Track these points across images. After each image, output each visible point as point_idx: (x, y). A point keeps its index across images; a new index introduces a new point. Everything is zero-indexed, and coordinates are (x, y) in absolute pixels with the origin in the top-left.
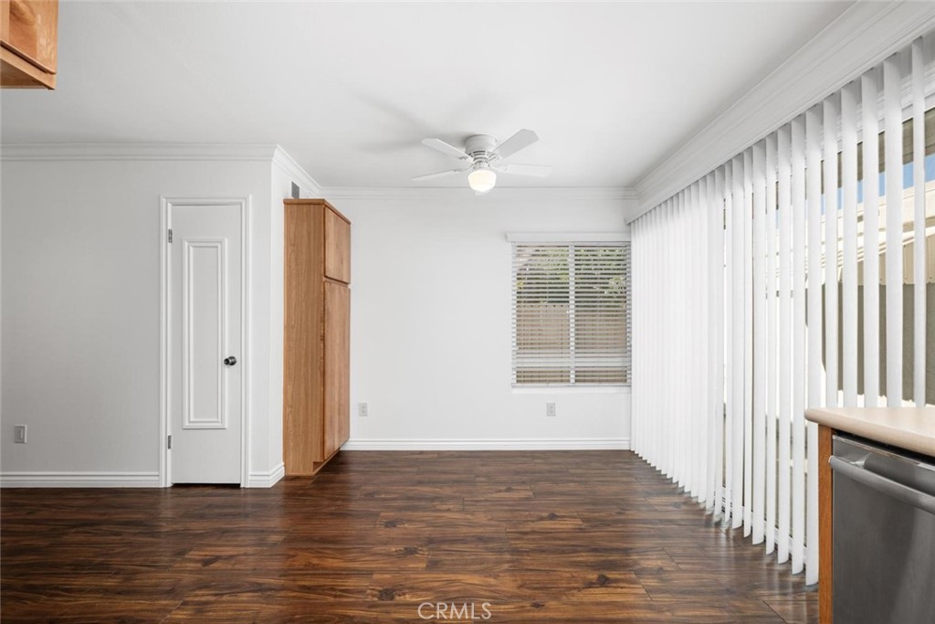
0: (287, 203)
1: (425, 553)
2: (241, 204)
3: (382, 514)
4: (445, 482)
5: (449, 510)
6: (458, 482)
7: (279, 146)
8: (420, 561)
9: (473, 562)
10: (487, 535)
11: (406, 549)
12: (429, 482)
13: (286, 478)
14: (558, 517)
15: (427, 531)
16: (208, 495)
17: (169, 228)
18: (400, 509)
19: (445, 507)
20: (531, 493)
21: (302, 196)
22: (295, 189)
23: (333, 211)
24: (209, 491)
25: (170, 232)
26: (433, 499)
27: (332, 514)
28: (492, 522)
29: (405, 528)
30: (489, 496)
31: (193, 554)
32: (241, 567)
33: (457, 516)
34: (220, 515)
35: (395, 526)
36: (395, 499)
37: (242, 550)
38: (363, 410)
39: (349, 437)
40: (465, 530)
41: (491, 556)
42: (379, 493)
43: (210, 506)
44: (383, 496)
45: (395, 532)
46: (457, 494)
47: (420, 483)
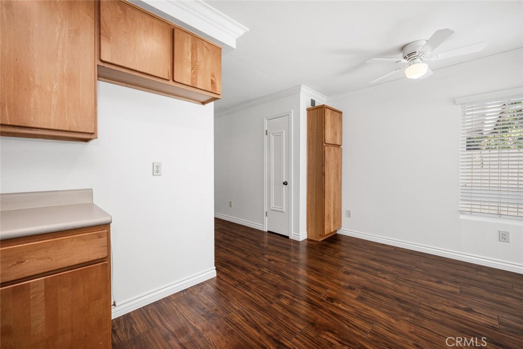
0: (308, 110)
1: (359, 292)
2: (289, 115)
3: (345, 267)
4: (390, 264)
5: (385, 278)
6: (399, 266)
7: (303, 85)
8: (354, 294)
9: (386, 308)
10: (404, 299)
11: (349, 286)
12: (380, 261)
13: (308, 240)
14: (475, 312)
15: (366, 283)
16: (277, 238)
17: (266, 129)
18: (356, 268)
19: (383, 276)
20: (458, 290)
21: (317, 105)
22: (313, 102)
23: (330, 109)
24: (278, 236)
25: (267, 131)
26: (377, 270)
27: (321, 259)
28: (413, 295)
29: (353, 278)
30: (419, 281)
31: (267, 256)
32: (280, 266)
33: (388, 282)
34: (278, 246)
35: (349, 275)
36: (355, 263)
37: (282, 260)
38: (349, 214)
39: (341, 227)
40: (390, 291)
41: (400, 310)
42: (347, 257)
43: (277, 242)
44: (349, 260)
45: (347, 277)
46: (396, 272)
47: (374, 260)
